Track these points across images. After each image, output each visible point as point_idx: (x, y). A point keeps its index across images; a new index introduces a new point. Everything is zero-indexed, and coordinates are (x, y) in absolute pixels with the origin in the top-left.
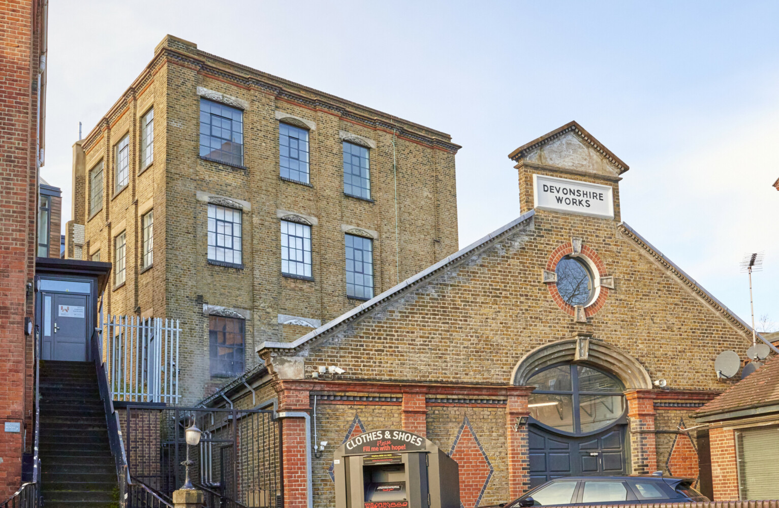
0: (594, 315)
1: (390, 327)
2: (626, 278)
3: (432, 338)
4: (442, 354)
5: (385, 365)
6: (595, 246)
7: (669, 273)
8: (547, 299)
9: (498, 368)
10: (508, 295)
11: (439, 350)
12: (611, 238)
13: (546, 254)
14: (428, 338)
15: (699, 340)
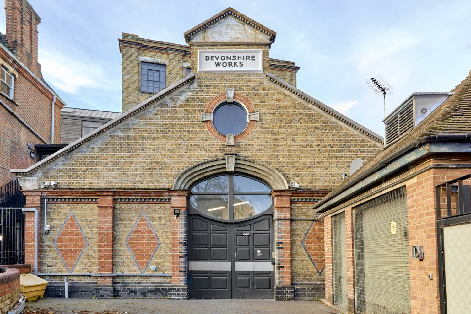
0: (242, 140)
1: (91, 157)
2: (271, 112)
3: (119, 162)
4: (125, 171)
5: (88, 180)
6: (246, 93)
7: (310, 106)
8: (205, 132)
9: (165, 178)
10: (175, 132)
11: (123, 169)
12: (260, 86)
13: (205, 102)
14: (116, 162)
15: (337, 152)
